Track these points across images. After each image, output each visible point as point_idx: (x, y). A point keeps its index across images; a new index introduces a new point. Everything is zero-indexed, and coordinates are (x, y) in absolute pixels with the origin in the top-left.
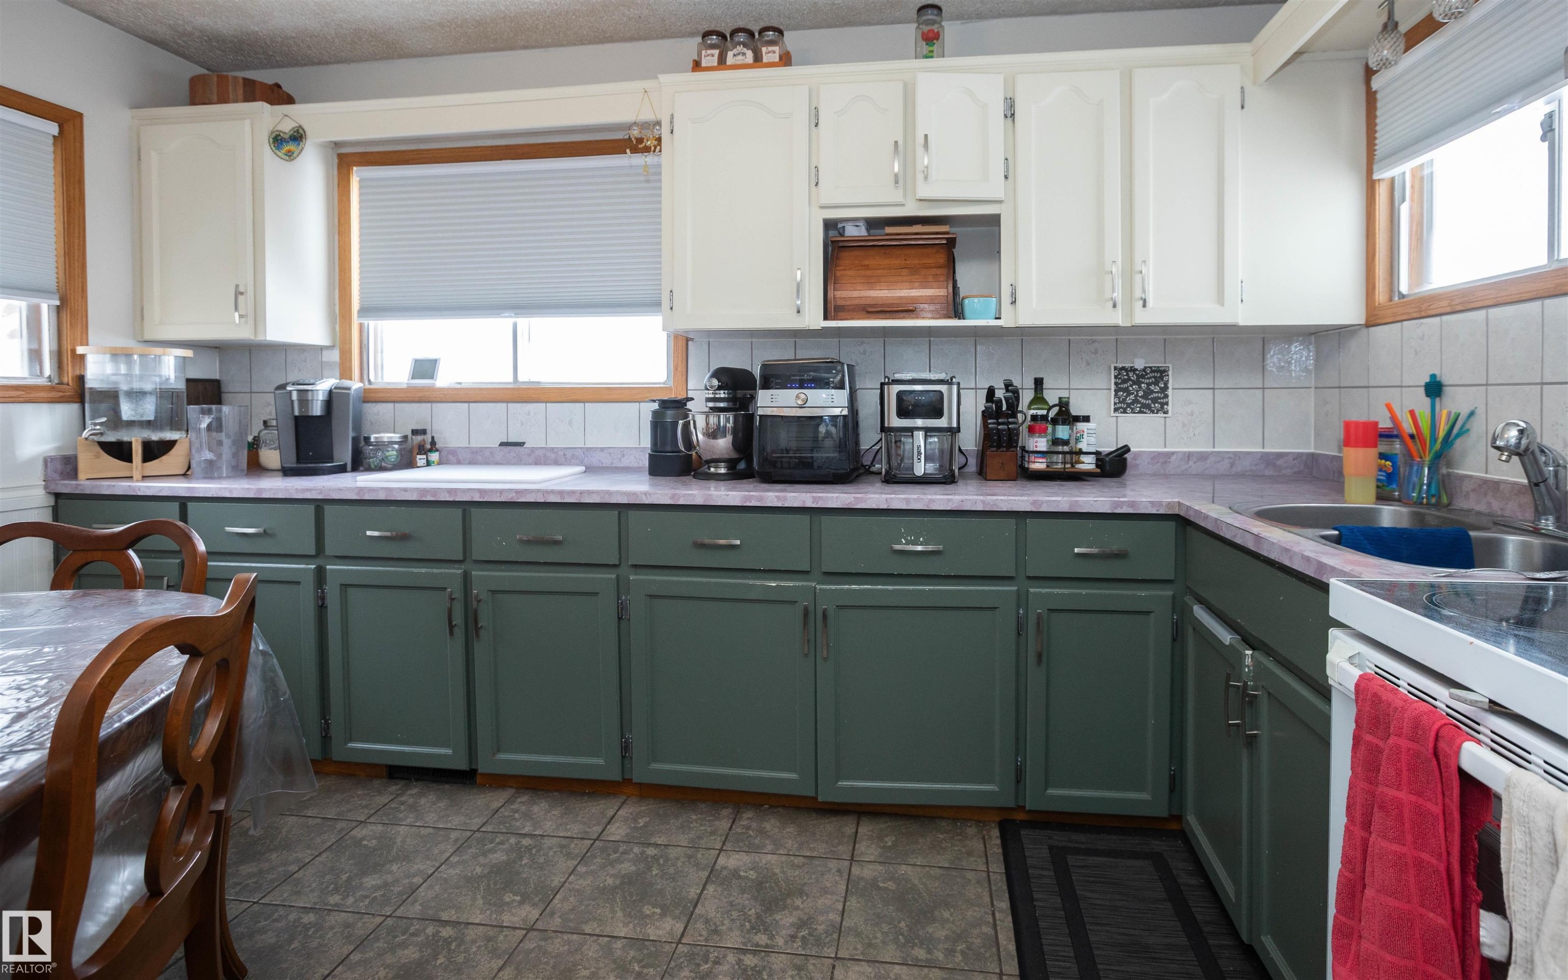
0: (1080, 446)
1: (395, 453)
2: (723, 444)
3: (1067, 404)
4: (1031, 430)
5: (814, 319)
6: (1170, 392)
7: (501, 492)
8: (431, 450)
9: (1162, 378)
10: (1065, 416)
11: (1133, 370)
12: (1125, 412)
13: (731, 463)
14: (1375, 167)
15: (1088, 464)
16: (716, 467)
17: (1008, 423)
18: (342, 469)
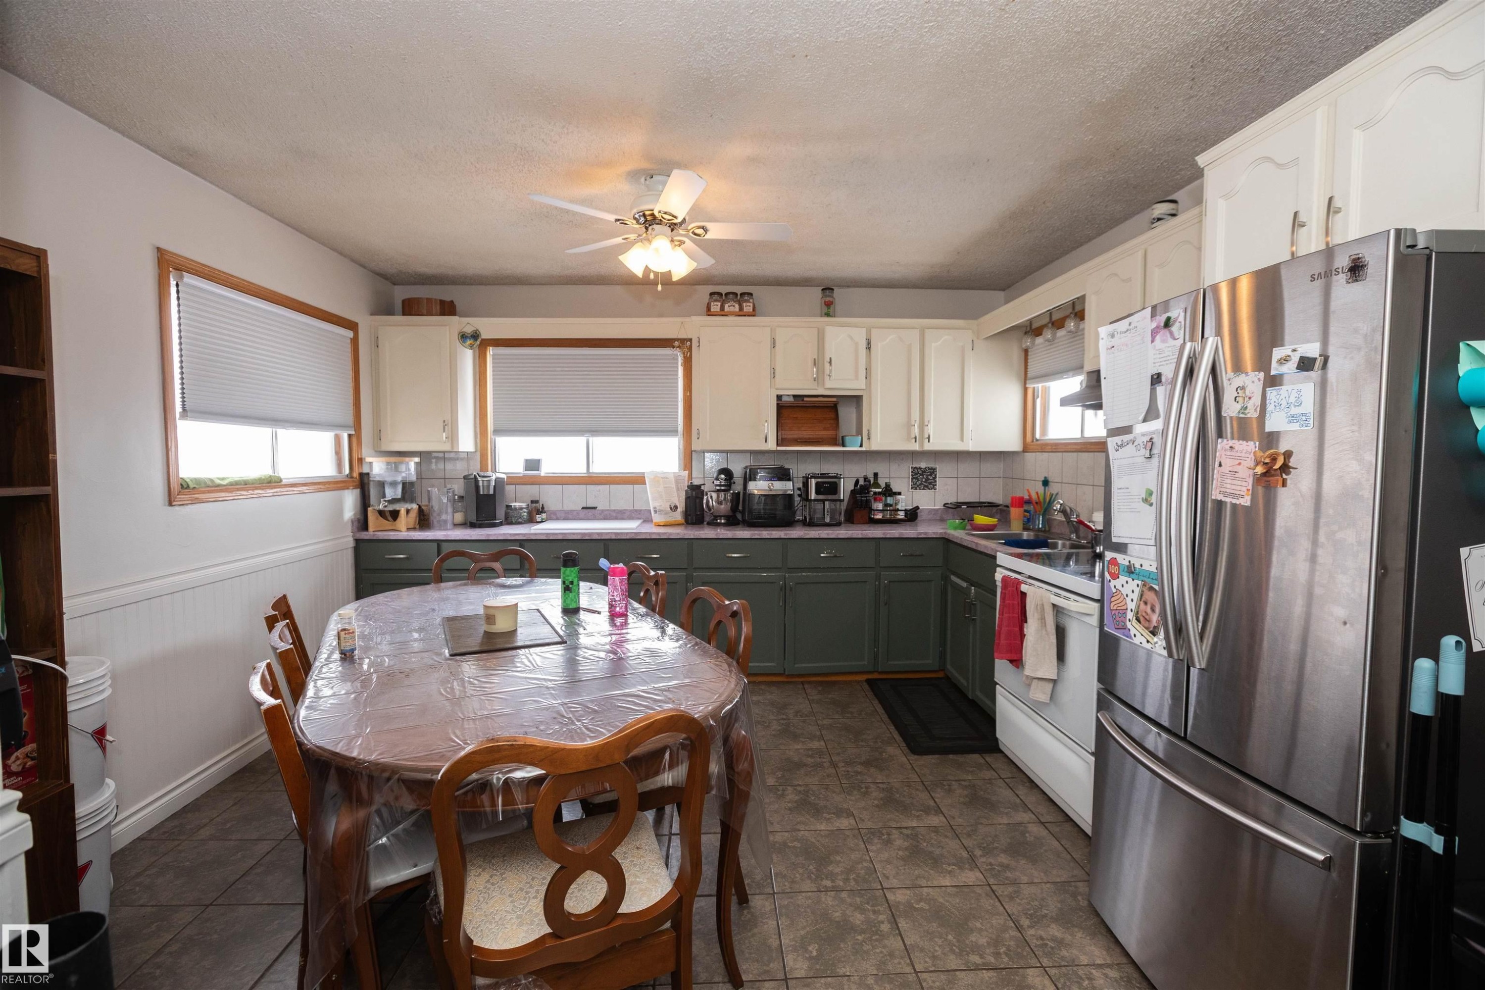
0: (897, 507)
1: (525, 514)
2: (725, 508)
3: (889, 486)
4: (875, 500)
5: (772, 445)
6: (937, 479)
7: (627, 534)
8: (542, 512)
9: (933, 472)
10: (888, 491)
11: (920, 468)
12: (916, 489)
13: (727, 517)
14: (1027, 382)
15: (901, 515)
16: (721, 520)
17: (866, 497)
18: (501, 524)
